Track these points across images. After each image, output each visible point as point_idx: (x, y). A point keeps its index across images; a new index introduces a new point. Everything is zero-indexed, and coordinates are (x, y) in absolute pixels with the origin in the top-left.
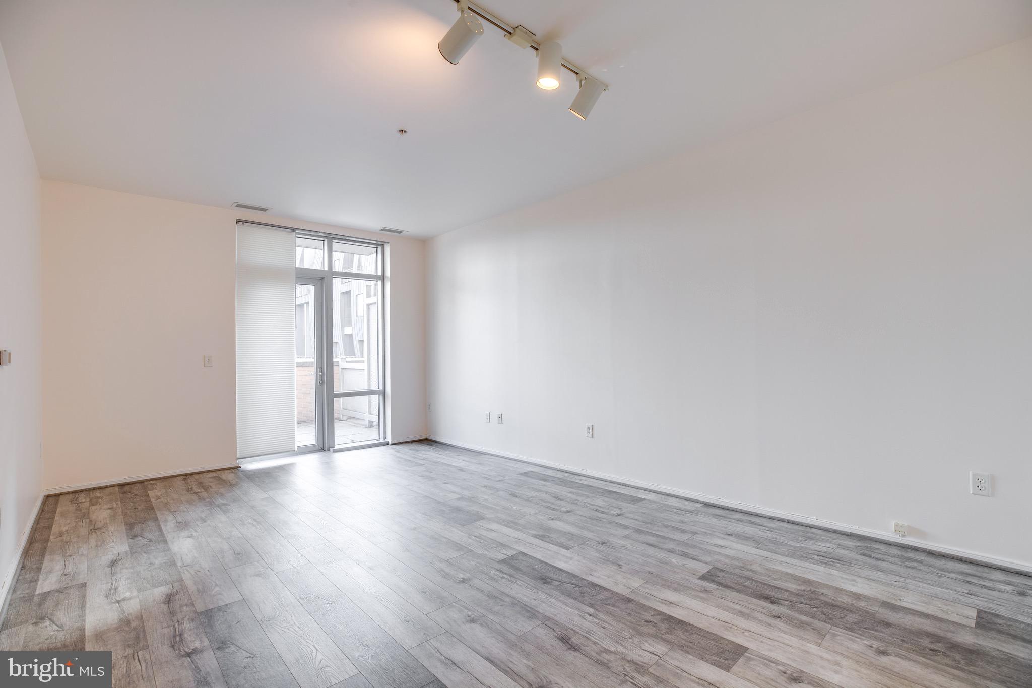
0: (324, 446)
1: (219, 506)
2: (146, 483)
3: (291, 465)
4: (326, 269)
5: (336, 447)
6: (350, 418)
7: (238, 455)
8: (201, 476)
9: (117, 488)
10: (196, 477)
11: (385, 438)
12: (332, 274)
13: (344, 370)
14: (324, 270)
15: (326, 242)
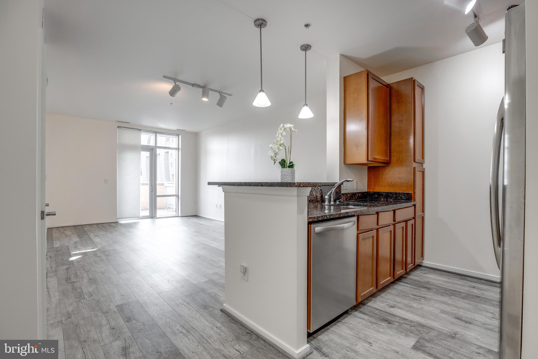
0: (153, 216)
1: (109, 232)
2: (83, 226)
3: (138, 222)
4: (154, 145)
5: (157, 217)
6: (169, 208)
7: (118, 218)
8: (103, 224)
9: (72, 227)
10: (102, 224)
11: (178, 214)
12: (156, 147)
13: (166, 187)
14: (153, 146)
15: (154, 134)
